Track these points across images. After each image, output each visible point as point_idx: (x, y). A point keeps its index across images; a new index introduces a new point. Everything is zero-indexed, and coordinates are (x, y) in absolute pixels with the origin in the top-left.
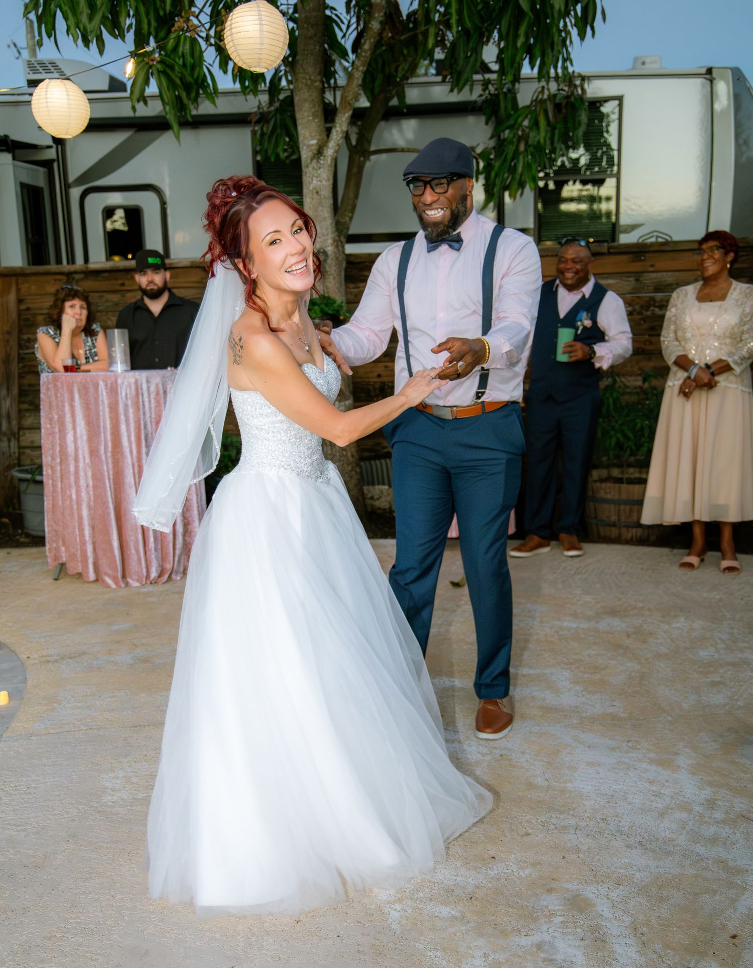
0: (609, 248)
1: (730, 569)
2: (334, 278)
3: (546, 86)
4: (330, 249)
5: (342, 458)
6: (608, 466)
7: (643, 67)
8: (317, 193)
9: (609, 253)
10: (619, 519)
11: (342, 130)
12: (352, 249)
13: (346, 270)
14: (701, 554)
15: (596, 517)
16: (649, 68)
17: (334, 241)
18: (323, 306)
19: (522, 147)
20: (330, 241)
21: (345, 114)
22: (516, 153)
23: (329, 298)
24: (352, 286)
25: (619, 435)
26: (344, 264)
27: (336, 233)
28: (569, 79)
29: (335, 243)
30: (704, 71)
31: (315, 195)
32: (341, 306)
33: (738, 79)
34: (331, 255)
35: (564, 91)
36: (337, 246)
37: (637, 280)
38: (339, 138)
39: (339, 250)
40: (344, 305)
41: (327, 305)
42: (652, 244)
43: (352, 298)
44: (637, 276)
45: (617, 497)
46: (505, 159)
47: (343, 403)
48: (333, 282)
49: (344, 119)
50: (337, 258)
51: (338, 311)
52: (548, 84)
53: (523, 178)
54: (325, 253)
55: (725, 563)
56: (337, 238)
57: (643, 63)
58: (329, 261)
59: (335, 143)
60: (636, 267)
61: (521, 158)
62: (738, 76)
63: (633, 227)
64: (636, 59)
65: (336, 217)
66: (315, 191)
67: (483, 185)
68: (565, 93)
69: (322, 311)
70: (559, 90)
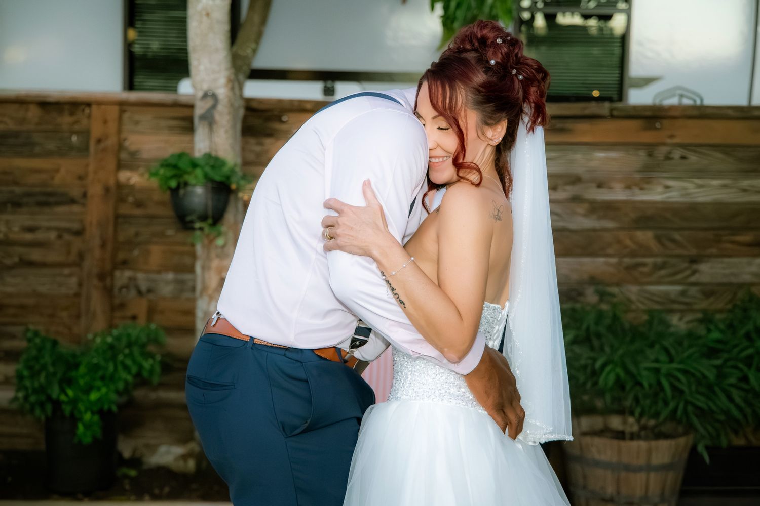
0: (611, 110)
2: (226, 132)
4: (222, 92)
6: (607, 412)
8: (208, 15)
9: (612, 117)
10: (618, 493)
12: (257, 90)
13: (245, 120)
15: (585, 487)
17: (230, 81)
18: (208, 169)
20: (222, 81)
23: (217, 159)
24: (252, 141)
25: (619, 371)
26: (242, 112)
27: (233, 71)
29: (230, 84)
31: (205, 19)
32: (233, 171)
34: (223, 100)
36: (232, 89)
37: (650, 155)
39: (234, 94)
40: (238, 169)
41: (213, 167)
42: (671, 108)
43: (251, 157)
44: (650, 149)
45: (614, 460)
48: (224, 136)
50: (232, 105)
51: (228, 178)
53: (494, 12)
54: (214, 96)
56: (232, 77)
58: (220, 107)
60: (648, 137)
63: (646, 82)
65: (235, 48)
66: (204, 13)
67: (442, 17)
69: (206, 176)
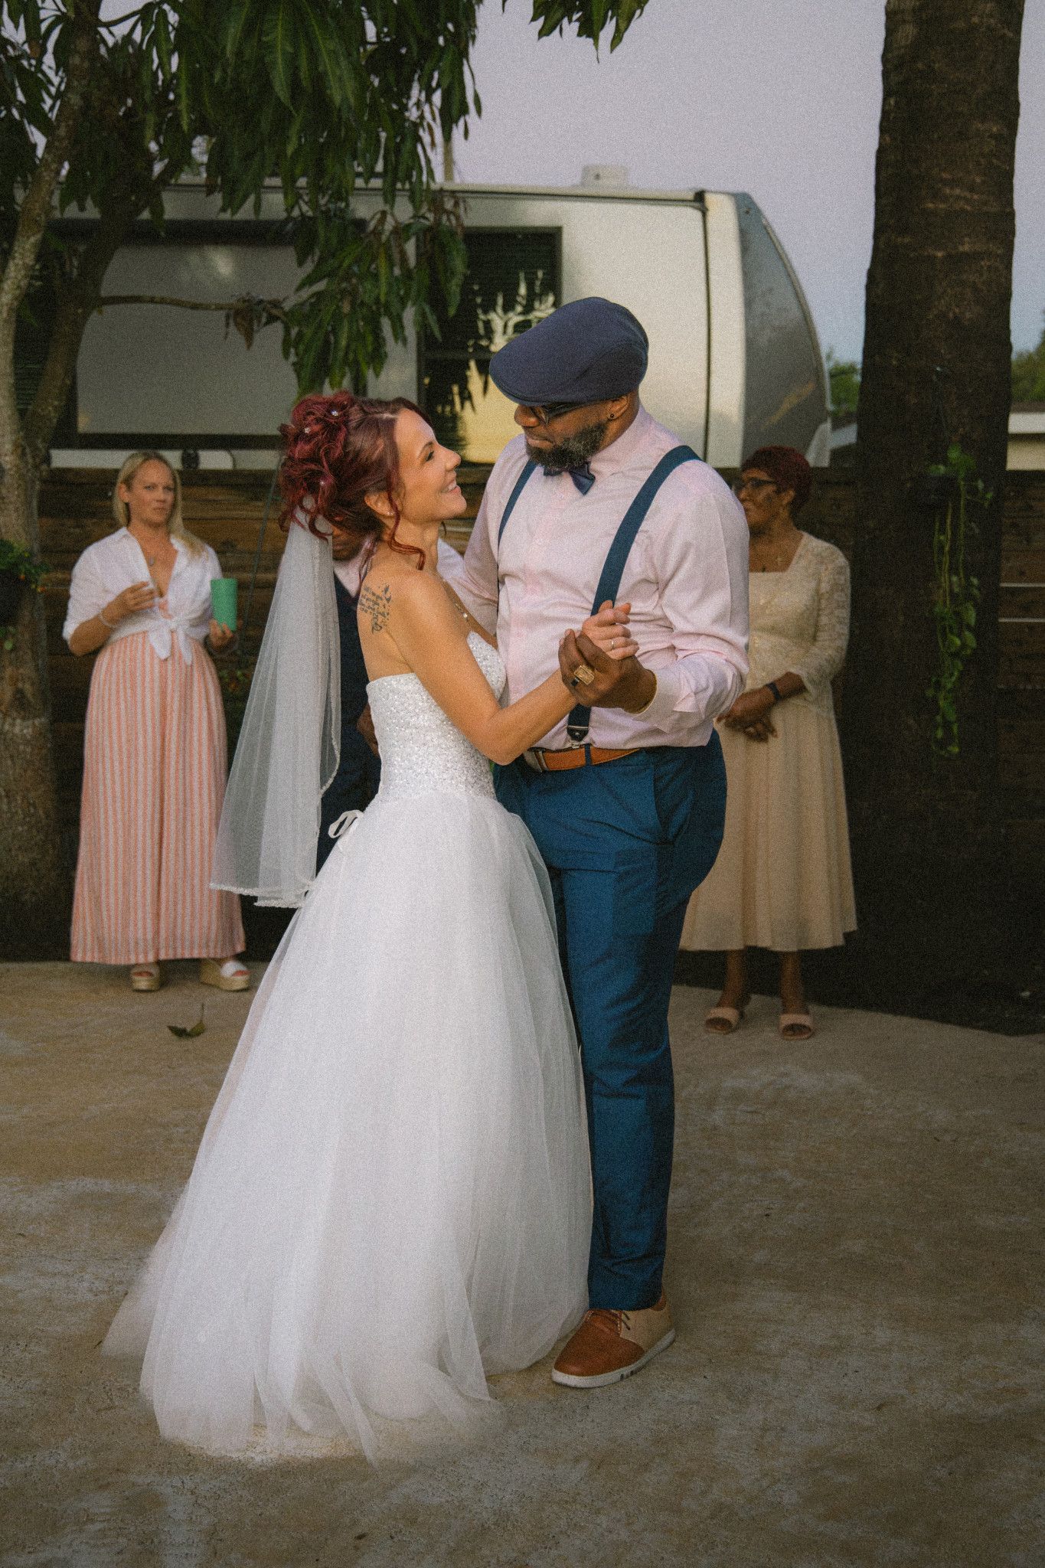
1: (794, 1030)
3: (389, 211)
5: (28, 819)
7: (596, 182)
11: (24, 264)
14: (740, 1003)
16: (608, 186)
19: (346, 308)
20: (8, 447)
21: (28, 238)
22: (337, 317)
28: (436, 198)
29: (19, 451)
30: (690, 196)
33: (747, 212)
34: (10, 469)
35: (426, 219)
36: (29, 455)
38: (20, 277)
46: (320, 326)
47: (30, 722)
48: (14, 515)
49: (27, 246)
50: (27, 477)
51: (15, 565)
52: (392, 207)
55: (787, 1019)
56: (26, 441)
57: (598, 177)
58: (7, 479)
59: (13, 283)
61: (346, 323)
62: (747, 209)
64: (586, 170)
68: (427, 223)
70: (414, 217)
